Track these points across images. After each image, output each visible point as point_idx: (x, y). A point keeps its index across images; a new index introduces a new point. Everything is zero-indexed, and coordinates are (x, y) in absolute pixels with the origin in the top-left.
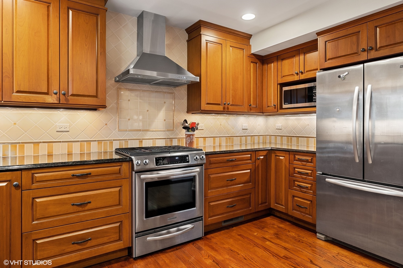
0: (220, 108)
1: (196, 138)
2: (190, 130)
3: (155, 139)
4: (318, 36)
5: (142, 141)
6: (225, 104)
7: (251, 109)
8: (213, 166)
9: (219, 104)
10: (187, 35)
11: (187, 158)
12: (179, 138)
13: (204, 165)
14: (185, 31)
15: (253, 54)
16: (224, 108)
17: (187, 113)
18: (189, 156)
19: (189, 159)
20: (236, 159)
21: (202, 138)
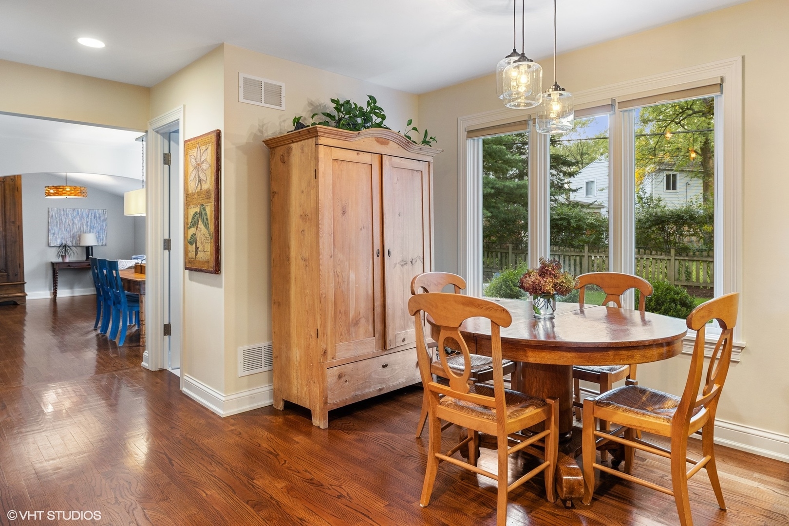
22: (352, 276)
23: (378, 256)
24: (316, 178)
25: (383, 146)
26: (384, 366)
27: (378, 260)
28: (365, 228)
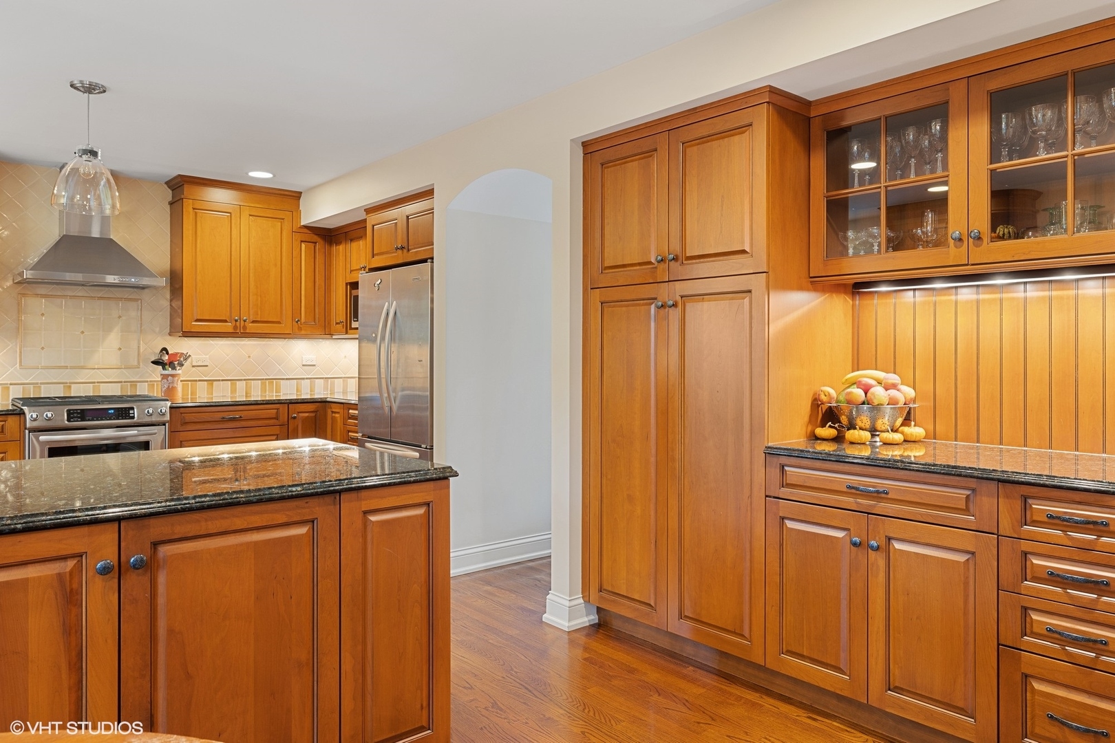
0: (228, 327)
1: (181, 381)
2: (167, 367)
3: (98, 382)
4: (367, 214)
5: (70, 387)
6: (236, 321)
7: (300, 329)
8: (189, 427)
9: (225, 321)
10: (171, 192)
11: (131, 412)
12: (151, 381)
13: (167, 424)
14: (166, 186)
15: (305, 227)
16: (235, 327)
17: (170, 335)
18: (135, 410)
19: (134, 413)
20: (241, 417)
21: (206, 382)
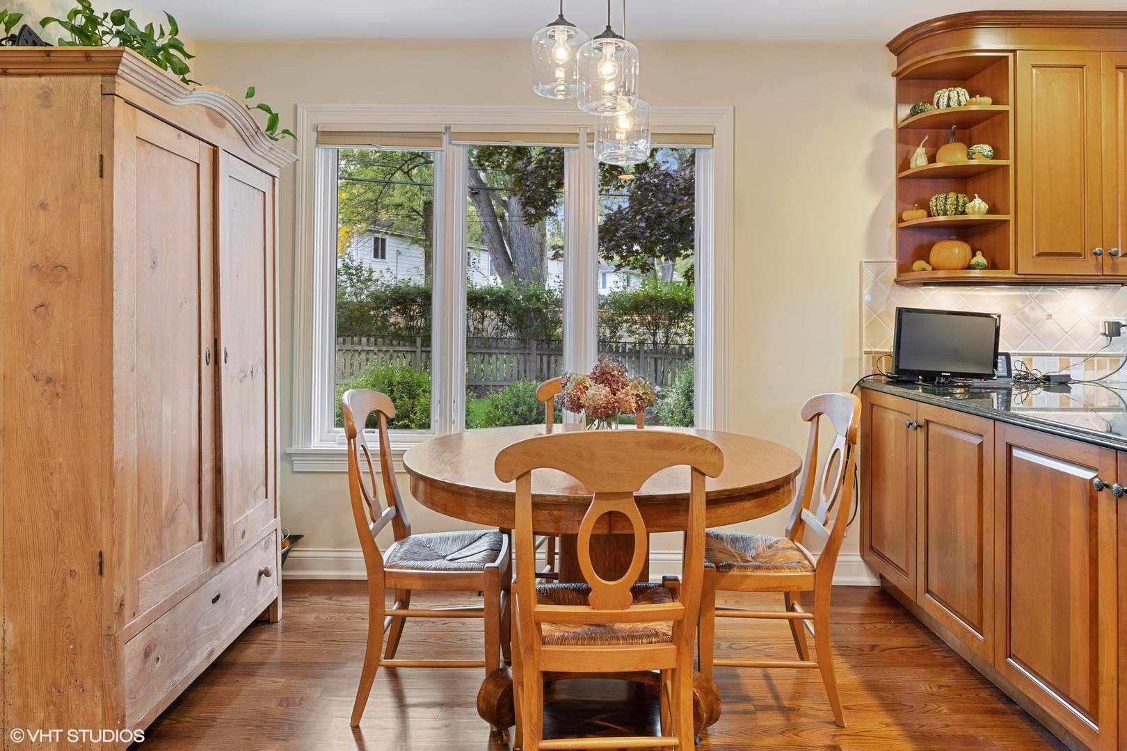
22: (167, 411)
23: (208, 364)
24: (101, 176)
25: (218, 128)
26: (215, 600)
27: (207, 371)
28: (188, 302)
